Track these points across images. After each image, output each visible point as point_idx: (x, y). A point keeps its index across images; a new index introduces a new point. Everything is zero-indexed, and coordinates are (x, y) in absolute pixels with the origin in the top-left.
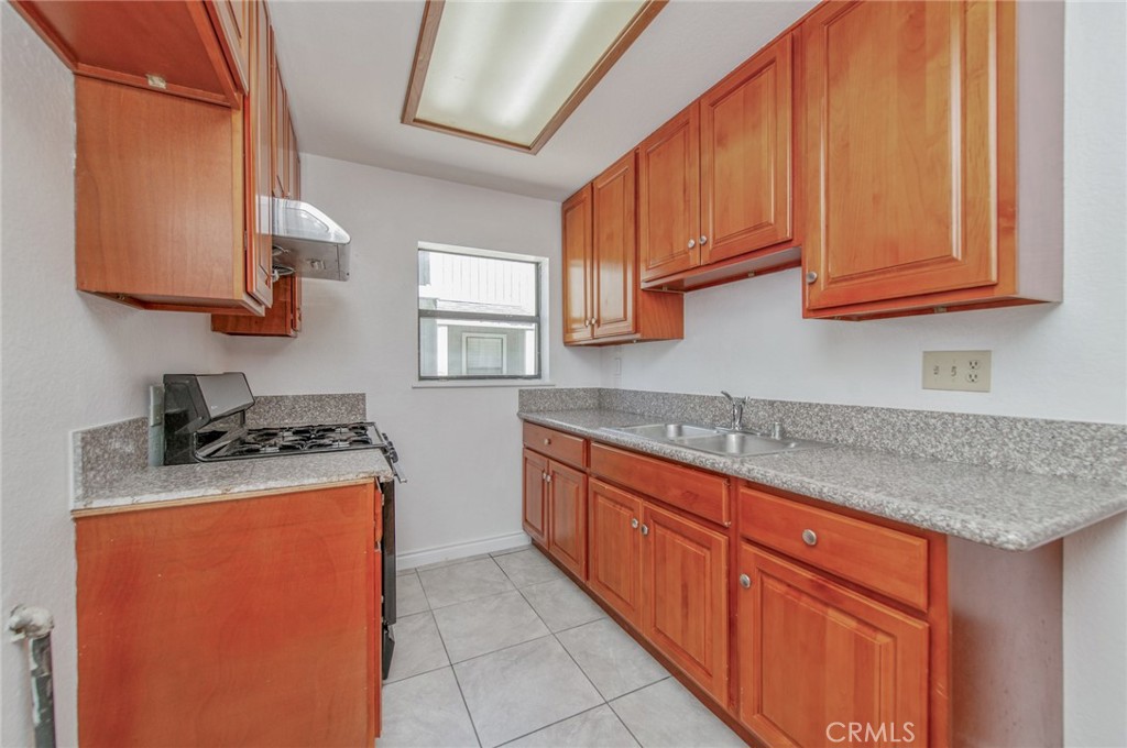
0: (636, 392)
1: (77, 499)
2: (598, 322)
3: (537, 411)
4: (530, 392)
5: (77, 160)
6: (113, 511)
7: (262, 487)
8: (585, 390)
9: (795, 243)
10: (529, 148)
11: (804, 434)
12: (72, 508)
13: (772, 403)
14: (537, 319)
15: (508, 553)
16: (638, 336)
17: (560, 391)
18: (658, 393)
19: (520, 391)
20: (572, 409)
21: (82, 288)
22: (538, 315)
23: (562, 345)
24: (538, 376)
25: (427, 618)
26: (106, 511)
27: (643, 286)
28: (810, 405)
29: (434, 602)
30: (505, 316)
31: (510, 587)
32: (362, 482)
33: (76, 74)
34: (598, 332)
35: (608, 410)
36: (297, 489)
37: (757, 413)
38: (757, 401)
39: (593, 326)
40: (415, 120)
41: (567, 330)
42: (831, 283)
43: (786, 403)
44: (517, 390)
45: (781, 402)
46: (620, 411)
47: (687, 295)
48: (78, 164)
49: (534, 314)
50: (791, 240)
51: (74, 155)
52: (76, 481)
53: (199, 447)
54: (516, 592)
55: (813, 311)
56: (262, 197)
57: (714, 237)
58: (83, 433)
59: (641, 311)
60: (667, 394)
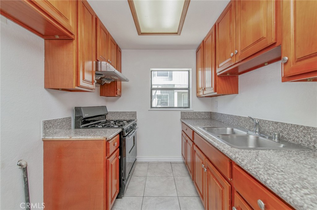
0: (222, 114)
1: (43, 136)
2: (205, 89)
3: (187, 119)
4: (184, 113)
5: (45, 59)
6: (49, 140)
7: (78, 138)
8: (205, 112)
9: (277, 44)
10: (177, 33)
11: (294, 140)
12: (42, 138)
13: (276, 123)
14: (188, 89)
15: (176, 163)
16: (216, 93)
17: (196, 112)
18: (229, 115)
19: (181, 112)
20: (200, 119)
21: (46, 88)
22: (189, 87)
23: (196, 97)
24: (189, 107)
25: (145, 178)
26: (48, 140)
27: (218, 74)
28: (298, 126)
29: (149, 174)
30: (177, 88)
31: (172, 175)
32: (102, 139)
33: (45, 39)
34: (205, 92)
35: (213, 119)
36: (86, 139)
37: (269, 127)
38: (269, 121)
39: (203, 90)
40: (142, 33)
41: (197, 92)
42: (297, 61)
43: (284, 124)
44: (180, 111)
45: (281, 123)
46: (217, 121)
47: (240, 76)
48: (45, 60)
49: (188, 87)
50: (275, 43)
51: (44, 58)
52: (43, 132)
53: (82, 125)
54: (173, 178)
55: (287, 78)
56: (102, 62)
57: (241, 50)
58: (44, 121)
59: (217, 84)
60: (232, 115)
